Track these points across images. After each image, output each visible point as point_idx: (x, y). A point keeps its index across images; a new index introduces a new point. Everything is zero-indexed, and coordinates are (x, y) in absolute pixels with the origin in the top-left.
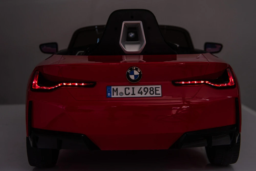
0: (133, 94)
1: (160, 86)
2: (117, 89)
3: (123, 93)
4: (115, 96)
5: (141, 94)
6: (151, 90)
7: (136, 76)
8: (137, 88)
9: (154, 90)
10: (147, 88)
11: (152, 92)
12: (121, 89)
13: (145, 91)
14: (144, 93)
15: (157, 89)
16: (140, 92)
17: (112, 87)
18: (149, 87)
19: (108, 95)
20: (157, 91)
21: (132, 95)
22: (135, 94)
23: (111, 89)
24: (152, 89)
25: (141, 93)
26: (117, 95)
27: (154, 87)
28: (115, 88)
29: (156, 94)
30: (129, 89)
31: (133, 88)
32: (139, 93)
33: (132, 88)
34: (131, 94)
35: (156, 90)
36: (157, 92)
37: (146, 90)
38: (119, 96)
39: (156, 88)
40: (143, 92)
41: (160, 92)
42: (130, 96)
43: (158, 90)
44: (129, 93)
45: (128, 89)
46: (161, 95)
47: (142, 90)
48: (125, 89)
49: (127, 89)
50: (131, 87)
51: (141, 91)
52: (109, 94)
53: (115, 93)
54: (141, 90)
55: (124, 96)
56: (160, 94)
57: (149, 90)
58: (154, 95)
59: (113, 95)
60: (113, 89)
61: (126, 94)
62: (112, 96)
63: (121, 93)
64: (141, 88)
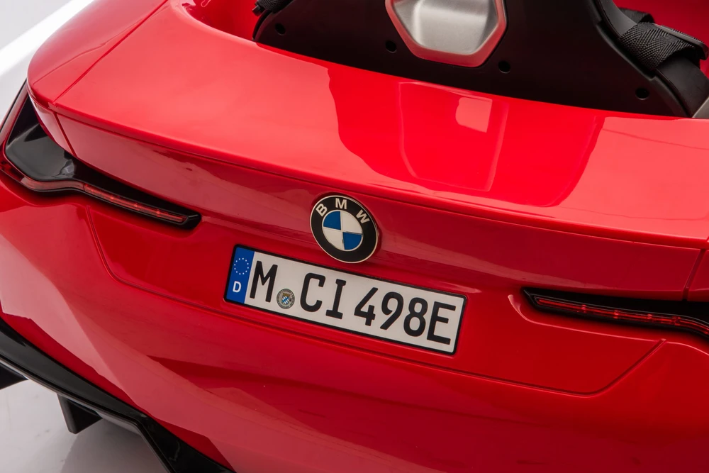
0: (334, 313)
1: (458, 302)
2: (274, 268)
3: (294, 298)
4: (259, 301)
5: (368, 323)
6: (413, 314)
7: (348, 237)
8: (357, 287)
9: (428, 317)
10: (400, 299)
11: (415, 324)
12: (291, 274)
13: (386, 311)
14: (381, 318)
15: (442, 313)
16: (365, 309)
17: (258, 256)
18: (408, 293)
19: (234, 290)
20: (438, 323)
21: (329, 313)
22: (339, 316)
23: (250, 266)
24: (418, 308)
25: (370, 317)
26: (268, 299)
27: (431, 297)
28: (267, 261)
29: (431, 337)
30: (321, 284)
31: (341, 284)
32: (358, 312)
33: (338, 281)
34: (323, 310)
35: (435, 318)
36: (440, 330)
37: (392, 305)
38: (273, 306)
39: (438, 305)
40: (378, 311)
41: (449, 330)
42: (320, 317)
43: (445, 320)
44: (319, 304)
45: (318, 281)
46: (449, 348)
47: (376, 301)
48: (309, 277)
49: (314, 283)
50: (331, 276)
51: (371, 308)
52: (236, 287)
53: (262, 289)
54: (370, 302)
55: (296, 311)
56: (447, 341)
57: (406, 312)
58: (422, 341)
59: (253, 296)
60: (259, 264)
61: (304, 305)
62: (248, 301)
63: (287, 295)
64: (374, 290)
